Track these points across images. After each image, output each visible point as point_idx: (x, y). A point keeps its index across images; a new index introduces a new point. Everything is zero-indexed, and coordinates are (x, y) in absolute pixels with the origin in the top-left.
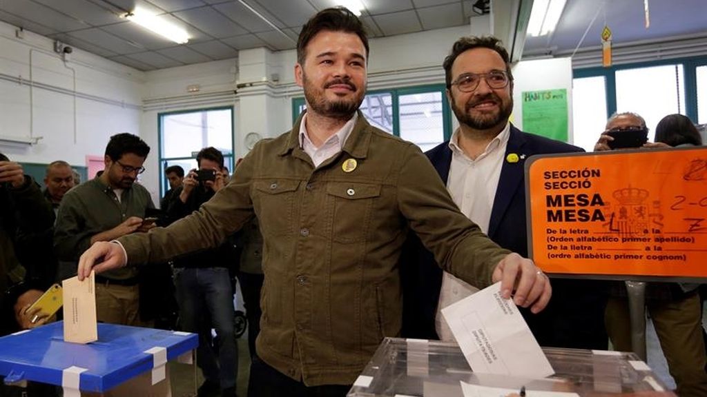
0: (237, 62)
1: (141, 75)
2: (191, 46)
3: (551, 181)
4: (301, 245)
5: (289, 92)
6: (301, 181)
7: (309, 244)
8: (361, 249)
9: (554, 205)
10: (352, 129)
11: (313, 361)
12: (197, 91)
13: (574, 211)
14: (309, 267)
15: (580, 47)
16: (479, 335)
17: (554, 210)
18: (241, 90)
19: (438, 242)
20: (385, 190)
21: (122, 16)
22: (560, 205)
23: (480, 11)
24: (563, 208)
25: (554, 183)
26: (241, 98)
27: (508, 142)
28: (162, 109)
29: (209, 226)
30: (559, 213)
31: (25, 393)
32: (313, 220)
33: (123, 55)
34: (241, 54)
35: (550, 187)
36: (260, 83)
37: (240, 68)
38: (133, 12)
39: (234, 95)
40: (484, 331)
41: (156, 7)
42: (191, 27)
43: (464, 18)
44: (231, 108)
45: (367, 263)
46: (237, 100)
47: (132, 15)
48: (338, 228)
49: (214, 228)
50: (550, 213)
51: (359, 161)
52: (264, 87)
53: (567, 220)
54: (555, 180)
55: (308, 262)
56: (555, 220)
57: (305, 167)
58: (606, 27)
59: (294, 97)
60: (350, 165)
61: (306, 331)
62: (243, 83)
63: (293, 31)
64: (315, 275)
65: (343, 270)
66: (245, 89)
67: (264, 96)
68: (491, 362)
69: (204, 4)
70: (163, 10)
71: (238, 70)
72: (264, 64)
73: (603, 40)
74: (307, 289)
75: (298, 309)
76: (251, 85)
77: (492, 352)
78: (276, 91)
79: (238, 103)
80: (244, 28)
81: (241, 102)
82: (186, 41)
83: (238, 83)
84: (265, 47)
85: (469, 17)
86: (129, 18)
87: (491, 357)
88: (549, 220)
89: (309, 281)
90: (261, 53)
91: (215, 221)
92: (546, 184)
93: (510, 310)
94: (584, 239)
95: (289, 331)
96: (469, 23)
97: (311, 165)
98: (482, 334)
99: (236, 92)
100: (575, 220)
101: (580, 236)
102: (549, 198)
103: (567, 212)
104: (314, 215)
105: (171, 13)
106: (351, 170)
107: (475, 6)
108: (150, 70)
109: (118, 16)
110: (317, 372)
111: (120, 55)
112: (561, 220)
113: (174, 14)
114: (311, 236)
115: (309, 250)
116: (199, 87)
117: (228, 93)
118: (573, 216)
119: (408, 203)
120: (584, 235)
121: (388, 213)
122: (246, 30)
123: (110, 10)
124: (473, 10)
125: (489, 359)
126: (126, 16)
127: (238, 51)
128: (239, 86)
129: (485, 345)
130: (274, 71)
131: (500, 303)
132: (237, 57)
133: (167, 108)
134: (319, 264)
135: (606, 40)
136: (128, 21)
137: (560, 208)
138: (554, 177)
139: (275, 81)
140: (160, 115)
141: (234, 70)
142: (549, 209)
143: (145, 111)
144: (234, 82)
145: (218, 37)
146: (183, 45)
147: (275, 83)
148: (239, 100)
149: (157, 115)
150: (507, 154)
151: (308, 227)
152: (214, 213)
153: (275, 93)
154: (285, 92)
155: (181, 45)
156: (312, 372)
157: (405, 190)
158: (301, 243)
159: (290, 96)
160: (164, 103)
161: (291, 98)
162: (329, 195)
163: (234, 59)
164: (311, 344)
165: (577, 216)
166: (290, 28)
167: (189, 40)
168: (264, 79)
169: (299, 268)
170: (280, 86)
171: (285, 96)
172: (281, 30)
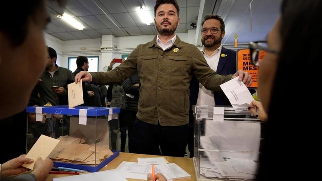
0: (101, 40)
1: (62, 42)
2: (83, 32)
3: (245, 57)
4: (159, 76)
5: (121, 52)
6: (158, 55)
7: (162, 76)
8: (181, 78)
9: (246, 65)
10: (175, 39)
11: (162, 117)
12: (85, 50)
13: (252, 67)
14: (162, 84)
15: (225, 44)
16: (233, 92)
17: (246, 66)
18: (102, 50)
19: (205, 77)
20: (188, 59)
21: (58, 16)
22: (247, 65)
23: (192, 27)
24: (249, 66)
25: (246, 58)
26: (102, 53)
27: (221, 51)
28: (70, 56)
29: (119, 74)
30: (247, 67)
31: (62, 120)
32: (163, 68)
33: (56, 33)
34: (103, 36)
35: (244, 59)
36: (110, 48)
37: (103, 42)
38: (63, 15)
39: (100, 52)
40: (234, 91)
41: (73, 14)
42: (84, 23)
43: (186, 30)
44: (98, 57)
45: (182, 83)
46: (100, 54)
47: (63, 16)
48: (173, 70)
49: (121, 74)
50: (244, 68)
51: (179, 48)
52: (111, 49)
53: (250, 70)
54: (246, 57)
55: (162, 82)
56: (246, 70)
57: (160, 50)
58: (236, 34)
59: (123, 54)
60: (176, 50)
61: (160, 107)
62: (104, 47)
63: (124, 29)
64: (165, 86)
65: (174, 85)
66: (104, 50)
67: (111, 53)
68: (237, 101)
69: (91, 14)
70: (75, 15)
71: (101, 42)
72: (112, 41)
73: (234, 38)
74: (162, 92)
75: (158, 98)
76: (106, 48)
77: (237, 97)
78: (116, 51)
79: (100, 55)
80: (105, 26)
81: (102, 55)
82: (82, 29)
83: (101, 47)
84: (113, 35)
85: (188, 30)
86: (61, 17)
87: (237, 98)
88: (244, 70)
89: (162, 89)
90: (111, 37)
91: (122, 72)
92: (243, 58)
93: (242, 84)
94: (255, 76)
95: (154, 107)
96: (188, 32)
97: (162, 50)
98: (234, 92)
99: (100, 51)
100: (252, 70)
101: (254, 75)
102: (244, 63)
103: (250, 67)
104: (164, 66)
105: (78, 17)
106: (177, 51)
107: (191, 25)
108: (66, 40)
109: (57, 16)
110: (163, 121)
111: (54, 33)
112: (248, 70)
113: (79, 17)
114: (163, 73)
115: (163, 78)
116: (85, 48)
117: (97, 51)
118: (252, 68)
119: (196, 63)
120: (255, 74)
121: (189, 67)
122: (106, 27)
123: (53, 13)
124: (190, 27)
125: (236, 99)
126: (60, 16)
127: (102, 35)
128: (102, 49)
129: (235, 95)
130: (115, 44)
131: (239, 83)
132: (101, 37)
133: (72, 56)
134: (166, 83)
135: (236, 38)
136: (60, 18)
137: (247, 66)
138: (246, 56)
139: (115, 48)
140: (69, 58)
141: (100, 42)
142: (244, 66)
143: (63, 56)
144: (100, 47)
145: (95, 29)
146: (81, 31)
147: (115, 49)
148: (101, 54)
149: (68, 58)
150: (221, 54)
151: (162, 70)
152: (121, 69)
153: (115, 52)
154: (119, 52)
155: (80, 31)
156: (162, 121)
157: (195, 59)
158: (159, 75)
159: (121, 54)
160: (71, 54)
161: (121, 55)
162: (169, 59)
163: (101, 38)
164: (162, 111)
165: (253, 68)
166: (123, 27)
167: (84, 29)
168: (112, 47)
169: (159, 84)
170: (117, 50)
171: (119, 54)
172: (120, 28)
